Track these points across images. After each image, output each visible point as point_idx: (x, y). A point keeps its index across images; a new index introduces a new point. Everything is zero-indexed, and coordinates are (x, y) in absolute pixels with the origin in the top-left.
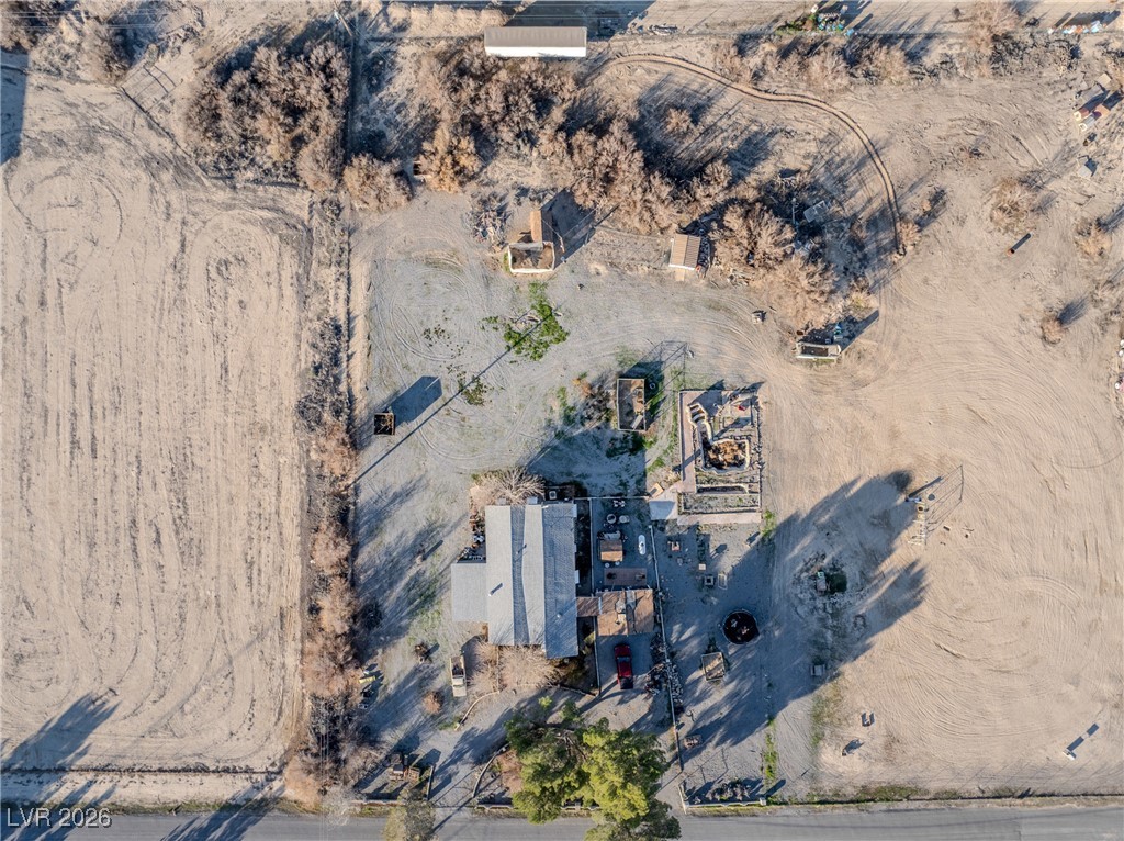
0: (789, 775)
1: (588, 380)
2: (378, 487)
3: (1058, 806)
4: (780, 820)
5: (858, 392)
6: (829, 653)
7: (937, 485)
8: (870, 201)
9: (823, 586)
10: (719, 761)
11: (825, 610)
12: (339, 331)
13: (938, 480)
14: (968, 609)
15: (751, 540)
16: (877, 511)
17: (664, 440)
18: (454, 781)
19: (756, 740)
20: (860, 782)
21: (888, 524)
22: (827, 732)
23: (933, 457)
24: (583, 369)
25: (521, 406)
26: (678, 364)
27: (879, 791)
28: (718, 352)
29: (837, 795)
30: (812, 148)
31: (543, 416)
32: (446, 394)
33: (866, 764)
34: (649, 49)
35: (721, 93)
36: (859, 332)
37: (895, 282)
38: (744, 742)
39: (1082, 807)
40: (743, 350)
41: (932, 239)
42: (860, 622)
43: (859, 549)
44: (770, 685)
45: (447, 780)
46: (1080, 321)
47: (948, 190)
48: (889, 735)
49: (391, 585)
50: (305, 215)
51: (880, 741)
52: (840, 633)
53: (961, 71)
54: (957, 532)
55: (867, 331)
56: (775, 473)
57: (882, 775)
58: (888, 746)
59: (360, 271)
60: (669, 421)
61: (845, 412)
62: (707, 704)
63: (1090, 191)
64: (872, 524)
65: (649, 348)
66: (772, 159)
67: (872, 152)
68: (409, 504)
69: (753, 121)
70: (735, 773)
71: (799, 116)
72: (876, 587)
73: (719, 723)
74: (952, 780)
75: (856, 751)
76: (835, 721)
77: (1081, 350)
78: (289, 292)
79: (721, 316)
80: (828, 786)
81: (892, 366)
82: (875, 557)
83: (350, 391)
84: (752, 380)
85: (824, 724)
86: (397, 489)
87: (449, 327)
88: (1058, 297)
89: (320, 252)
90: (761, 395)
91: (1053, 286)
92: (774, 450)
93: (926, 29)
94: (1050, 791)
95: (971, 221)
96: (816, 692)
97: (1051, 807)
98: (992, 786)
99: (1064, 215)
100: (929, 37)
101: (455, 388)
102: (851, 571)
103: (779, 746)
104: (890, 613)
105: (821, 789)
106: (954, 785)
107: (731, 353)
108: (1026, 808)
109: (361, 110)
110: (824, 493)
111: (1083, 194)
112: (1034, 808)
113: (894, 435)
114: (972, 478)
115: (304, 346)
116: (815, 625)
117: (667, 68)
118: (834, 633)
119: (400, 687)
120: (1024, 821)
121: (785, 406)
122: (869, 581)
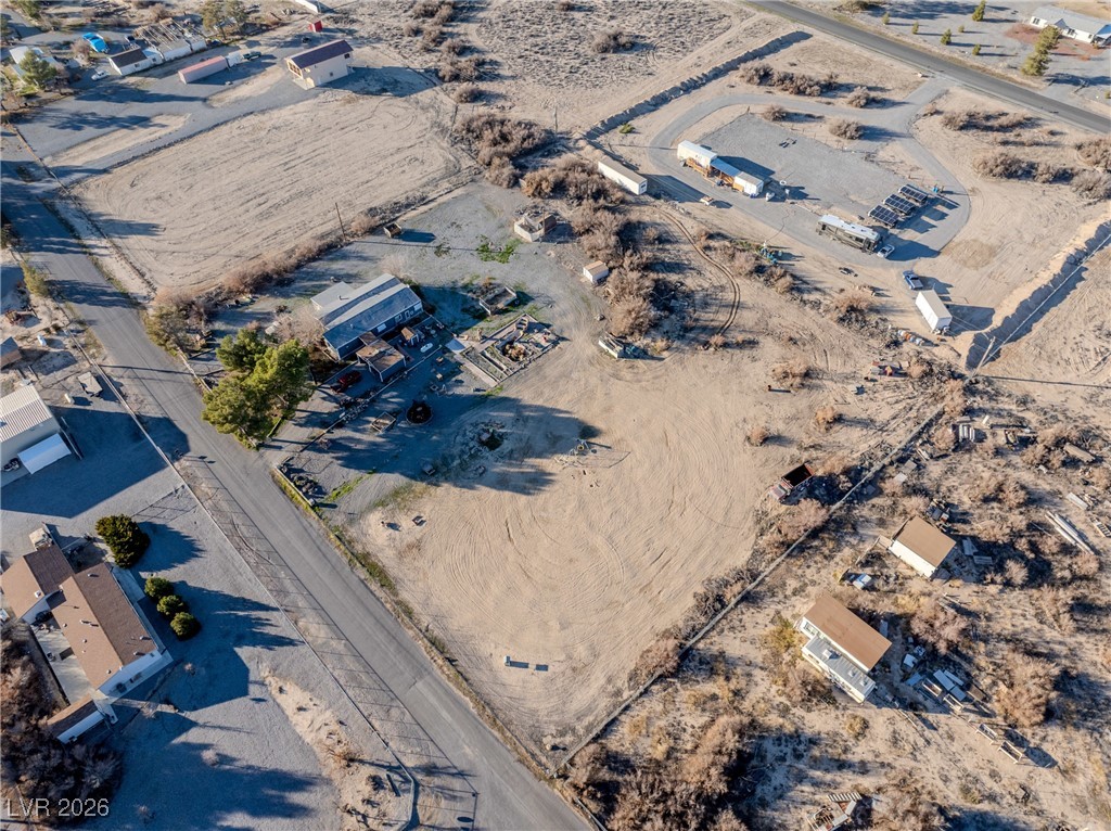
0: (343, 507)
1: (493, 281)
2: (359, 249)
3: (460, 694)
4: (305, 523)
5: (612, 379)
6: (445, 470)
7: (605, 449)
8: (712, 321)
9: (485, 437)
10: (322, 466)
11: (471, 449)
12: (423, 200)
13: (609, 448)
14: (547, 522)
15: (478, 390)
16: (557, 433)
17: (492, 325)
18: (210, 362)
19: (353, 474)
20: (370, 549)
21: (555, 443)
22: (391, 506)
23: (618, 435)
24: (497, 276)
25: (453, 268)
26: (539, 305)
27: (374, 566)
28: (564, 314)
29: (350, 543)
30: (706, 285)
31: (457, 277)
32: (431, 244)
33: (386, 543)
34: (671, 212)
35: (684, 243)
36: (643, 358)
37: (687, 356)
38: (346, 469)
39: (474, 711)
40: (577, 324)
41: (729, 355)
42: (480, 471)
43: (525, 440)
44: (396, 456)
45: (208, 360)
46: (782, 449)
47: (761, 345)
48: (419, 541)
49: (309, 280)
50: (464, 166)
51: (410, 539)
52: (463, 466)
53: (821, 311)
54: (589, 478)
55: (648, 361)
56: (526, 375)
57: (386, 558)
58: (410, 547)
59: (457, 193)
60: (506, 320)
61: (594, 381)
62: (357, 435)
63: (849, 400)
64: (547, 436)
65: (535, 291)
66: (680, 276)
67: (736, 306)
68: (360, 262)
69: (688, 260)
70: (320, 479)
71: (713, 271)
72: (510, 465)
73: (349, 449)
74: (419, 603)
75: (391, 531)
76: (403, 505)
77: (767, 460)
78: (425, 180)
79: (583, 305)
80: (352, 532)
81: (644, 384)
82: (529, 451)
83: (397, 218)
84: (565, 335)
85: (395, 501)
86: (365, 255)
87: (465, 228)
88: (778, 427)
89: (454, 179)
90: (562, 344)
91: (781, 422)
92: (539, 368)
93: (819, 286)
94: (467, 676)
95: (759, 364)
96: (413, 482)
97: (454, 689)
98: (437, 633)
99: (821, 398)
100: (817, 289)
101: (438, 245)
102: (506, 445)
103: (358, 488)
104: (502, 483)
105: (346, 531)
106: (416, 608)
107: (570, 319)
108: (439, 672)
109: (530, 158)
110: (539, 402)
111: (843, 397)
112: (444, 677)
113: (608, 410)
114: (628, 463)
115: (405, 196)
116: (456, 451)
117: (669, 222)
118: (460, 464)
119: (253, 313)
120: (427, 678)
121: (567, 356)
122: (510, 458)
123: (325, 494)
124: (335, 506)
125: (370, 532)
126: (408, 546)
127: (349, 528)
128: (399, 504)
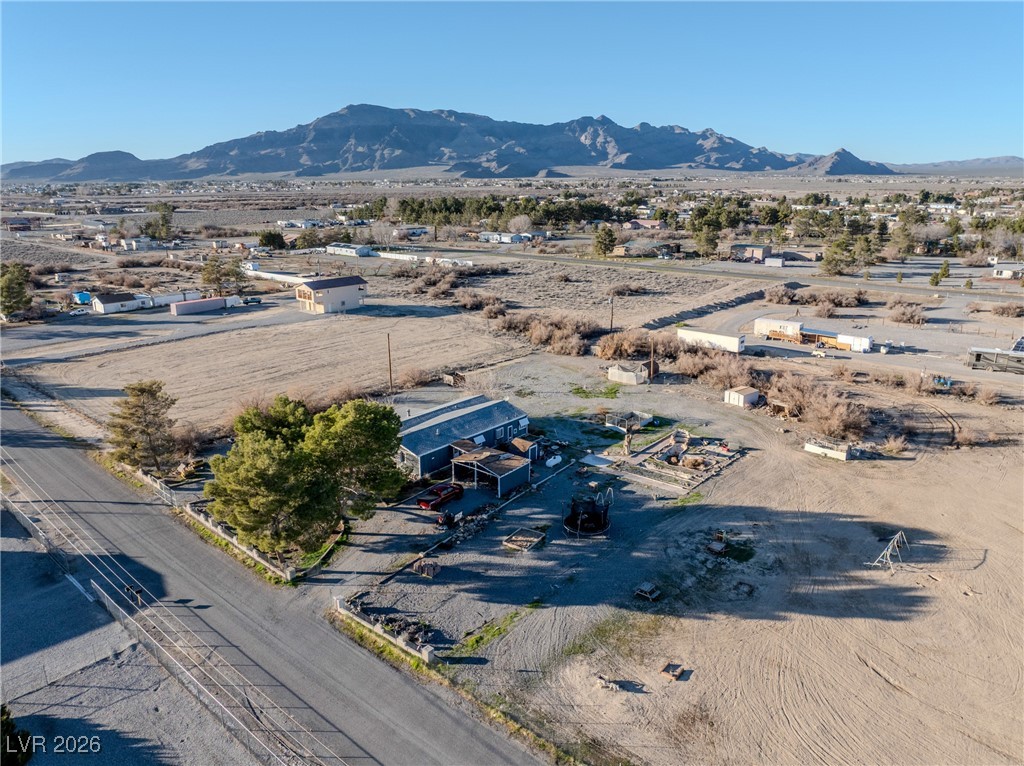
1: (608, 411)
2: (414, 396)
5: (860, 478)
6: (677, 592)
8: (932, 428)
9: (718, 547)
10: (433, 602)
11: (703, 563)
12: (480, 365)
15: (662, 499)
16: (834, 535)
24: (611, 407)
25: (548, 404)
28: (730, 430)
30: (890, 404)
31: (558, 410)
33: (628, 719)
34: (787, 364)
36: (882, 459)
37: (939, 454)
40: (756, 436)
41: (995, 451)
42: (745, 589)
45: (198, 490)
48: (700, 708)
50: (517, 347)
51: (678, 706)
52: (707, 586)
54: (949, 585)
55: (892, 461)
56: (726, 482)
58: (687, 720)
59: (519, 360)
60: (653, 437)
61: (835, 481)
67: (948, 416)
76: (625, 648)
78: (475, 354)
79: (749, 423)
81: (911, 480)
84: (750, 446)
85: (605, 643)
87: (544, 379)
89: (508, 353)
90: (752, 453)
96: (625, 612)
101: (517, 390)
102: (764, 555)
103: (518, 629)
104: (798, 602)
107: (742, 433)
113: (888, 507)
116: (678, 567)
118: (699, 583)
121: (771, 463)
123: (453, 642)
124: (482, 661)
125: (578, 699)
126: (681, 719)
127: (527, 696)
128: (617, 648)
